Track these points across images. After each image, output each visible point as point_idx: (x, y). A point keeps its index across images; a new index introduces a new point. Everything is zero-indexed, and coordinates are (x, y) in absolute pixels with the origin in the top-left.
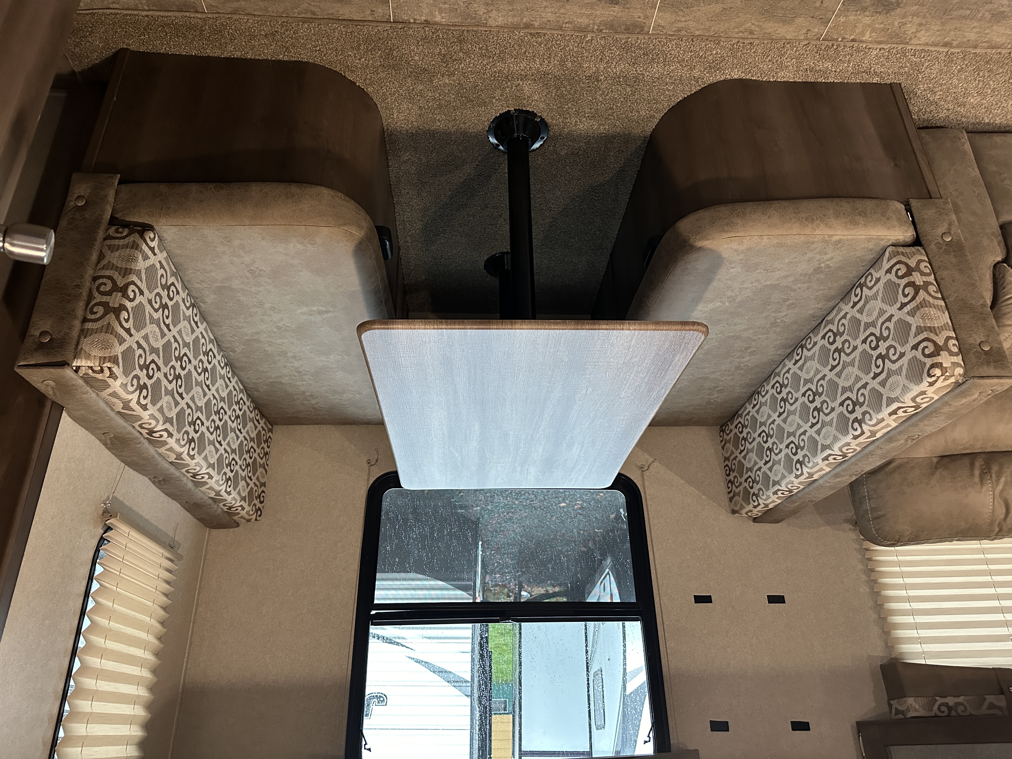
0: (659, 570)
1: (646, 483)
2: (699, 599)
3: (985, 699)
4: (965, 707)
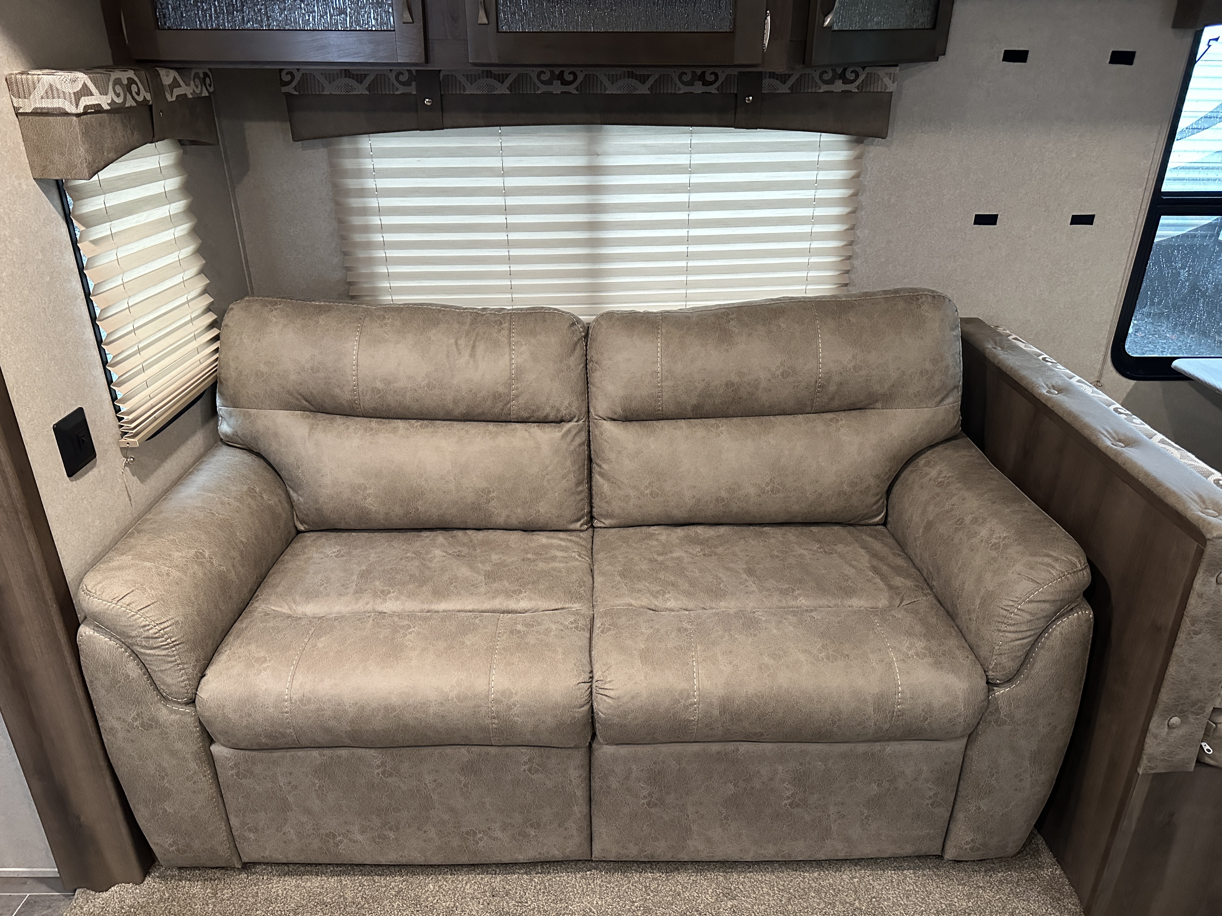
0: (1125, 257)
1: (1099, 367)
2: (1088, 220)
3: (792, 88)
4: (821, 77)
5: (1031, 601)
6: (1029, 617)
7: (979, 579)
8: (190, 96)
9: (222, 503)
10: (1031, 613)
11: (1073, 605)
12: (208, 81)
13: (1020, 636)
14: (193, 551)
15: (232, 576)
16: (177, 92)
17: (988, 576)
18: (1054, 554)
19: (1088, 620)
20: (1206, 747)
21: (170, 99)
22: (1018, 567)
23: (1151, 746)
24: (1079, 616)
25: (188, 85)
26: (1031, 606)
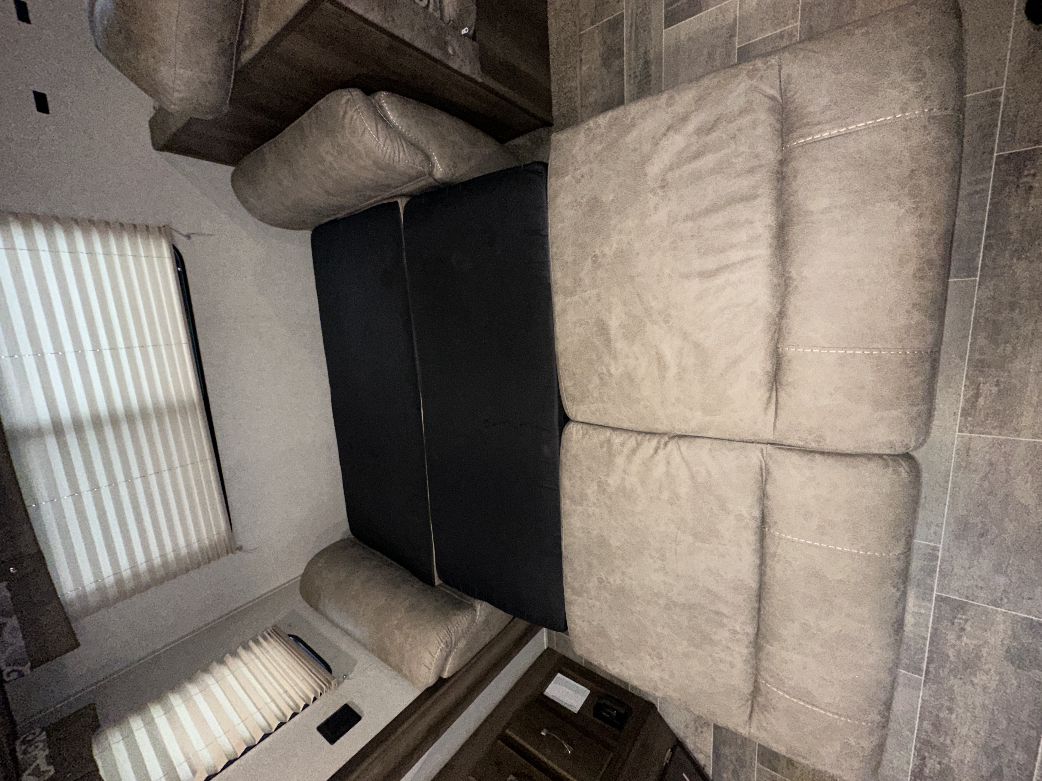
5: (378, 138)
6: (388, 141)
7: (364, 168)
8: (47, 752)
9: (364, 615)
10: (386, 139)
11: (377, 106)
12: (30, 738)
13: (401, 149)
14: (396, 631)
15: (407, 603)
16: (44, 767)
17: (362, 163)
18: (342, 113)
19: (388, 96)
20: (464, 31)
21: (52, 772)
22: (354, 141)
23: (466, 70)
24: (386, 102)
25: (36, 758)
26: (381, 139)
